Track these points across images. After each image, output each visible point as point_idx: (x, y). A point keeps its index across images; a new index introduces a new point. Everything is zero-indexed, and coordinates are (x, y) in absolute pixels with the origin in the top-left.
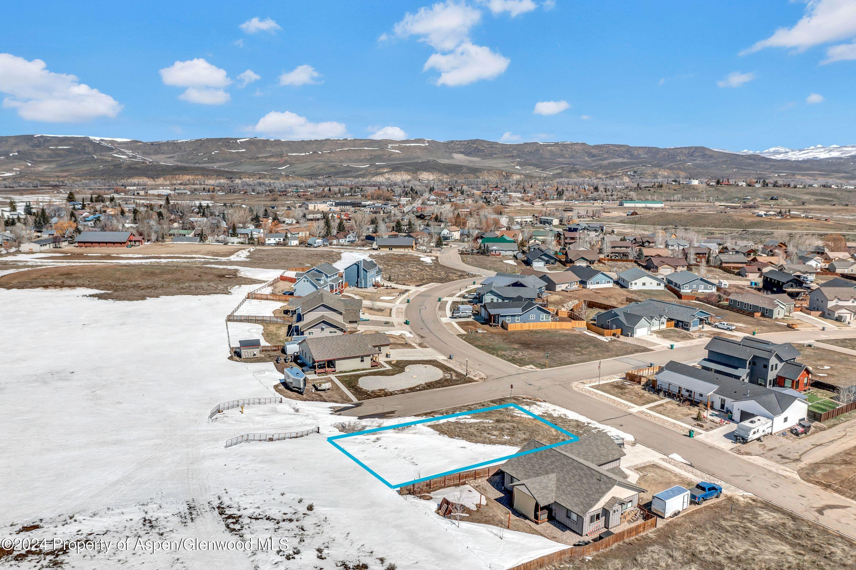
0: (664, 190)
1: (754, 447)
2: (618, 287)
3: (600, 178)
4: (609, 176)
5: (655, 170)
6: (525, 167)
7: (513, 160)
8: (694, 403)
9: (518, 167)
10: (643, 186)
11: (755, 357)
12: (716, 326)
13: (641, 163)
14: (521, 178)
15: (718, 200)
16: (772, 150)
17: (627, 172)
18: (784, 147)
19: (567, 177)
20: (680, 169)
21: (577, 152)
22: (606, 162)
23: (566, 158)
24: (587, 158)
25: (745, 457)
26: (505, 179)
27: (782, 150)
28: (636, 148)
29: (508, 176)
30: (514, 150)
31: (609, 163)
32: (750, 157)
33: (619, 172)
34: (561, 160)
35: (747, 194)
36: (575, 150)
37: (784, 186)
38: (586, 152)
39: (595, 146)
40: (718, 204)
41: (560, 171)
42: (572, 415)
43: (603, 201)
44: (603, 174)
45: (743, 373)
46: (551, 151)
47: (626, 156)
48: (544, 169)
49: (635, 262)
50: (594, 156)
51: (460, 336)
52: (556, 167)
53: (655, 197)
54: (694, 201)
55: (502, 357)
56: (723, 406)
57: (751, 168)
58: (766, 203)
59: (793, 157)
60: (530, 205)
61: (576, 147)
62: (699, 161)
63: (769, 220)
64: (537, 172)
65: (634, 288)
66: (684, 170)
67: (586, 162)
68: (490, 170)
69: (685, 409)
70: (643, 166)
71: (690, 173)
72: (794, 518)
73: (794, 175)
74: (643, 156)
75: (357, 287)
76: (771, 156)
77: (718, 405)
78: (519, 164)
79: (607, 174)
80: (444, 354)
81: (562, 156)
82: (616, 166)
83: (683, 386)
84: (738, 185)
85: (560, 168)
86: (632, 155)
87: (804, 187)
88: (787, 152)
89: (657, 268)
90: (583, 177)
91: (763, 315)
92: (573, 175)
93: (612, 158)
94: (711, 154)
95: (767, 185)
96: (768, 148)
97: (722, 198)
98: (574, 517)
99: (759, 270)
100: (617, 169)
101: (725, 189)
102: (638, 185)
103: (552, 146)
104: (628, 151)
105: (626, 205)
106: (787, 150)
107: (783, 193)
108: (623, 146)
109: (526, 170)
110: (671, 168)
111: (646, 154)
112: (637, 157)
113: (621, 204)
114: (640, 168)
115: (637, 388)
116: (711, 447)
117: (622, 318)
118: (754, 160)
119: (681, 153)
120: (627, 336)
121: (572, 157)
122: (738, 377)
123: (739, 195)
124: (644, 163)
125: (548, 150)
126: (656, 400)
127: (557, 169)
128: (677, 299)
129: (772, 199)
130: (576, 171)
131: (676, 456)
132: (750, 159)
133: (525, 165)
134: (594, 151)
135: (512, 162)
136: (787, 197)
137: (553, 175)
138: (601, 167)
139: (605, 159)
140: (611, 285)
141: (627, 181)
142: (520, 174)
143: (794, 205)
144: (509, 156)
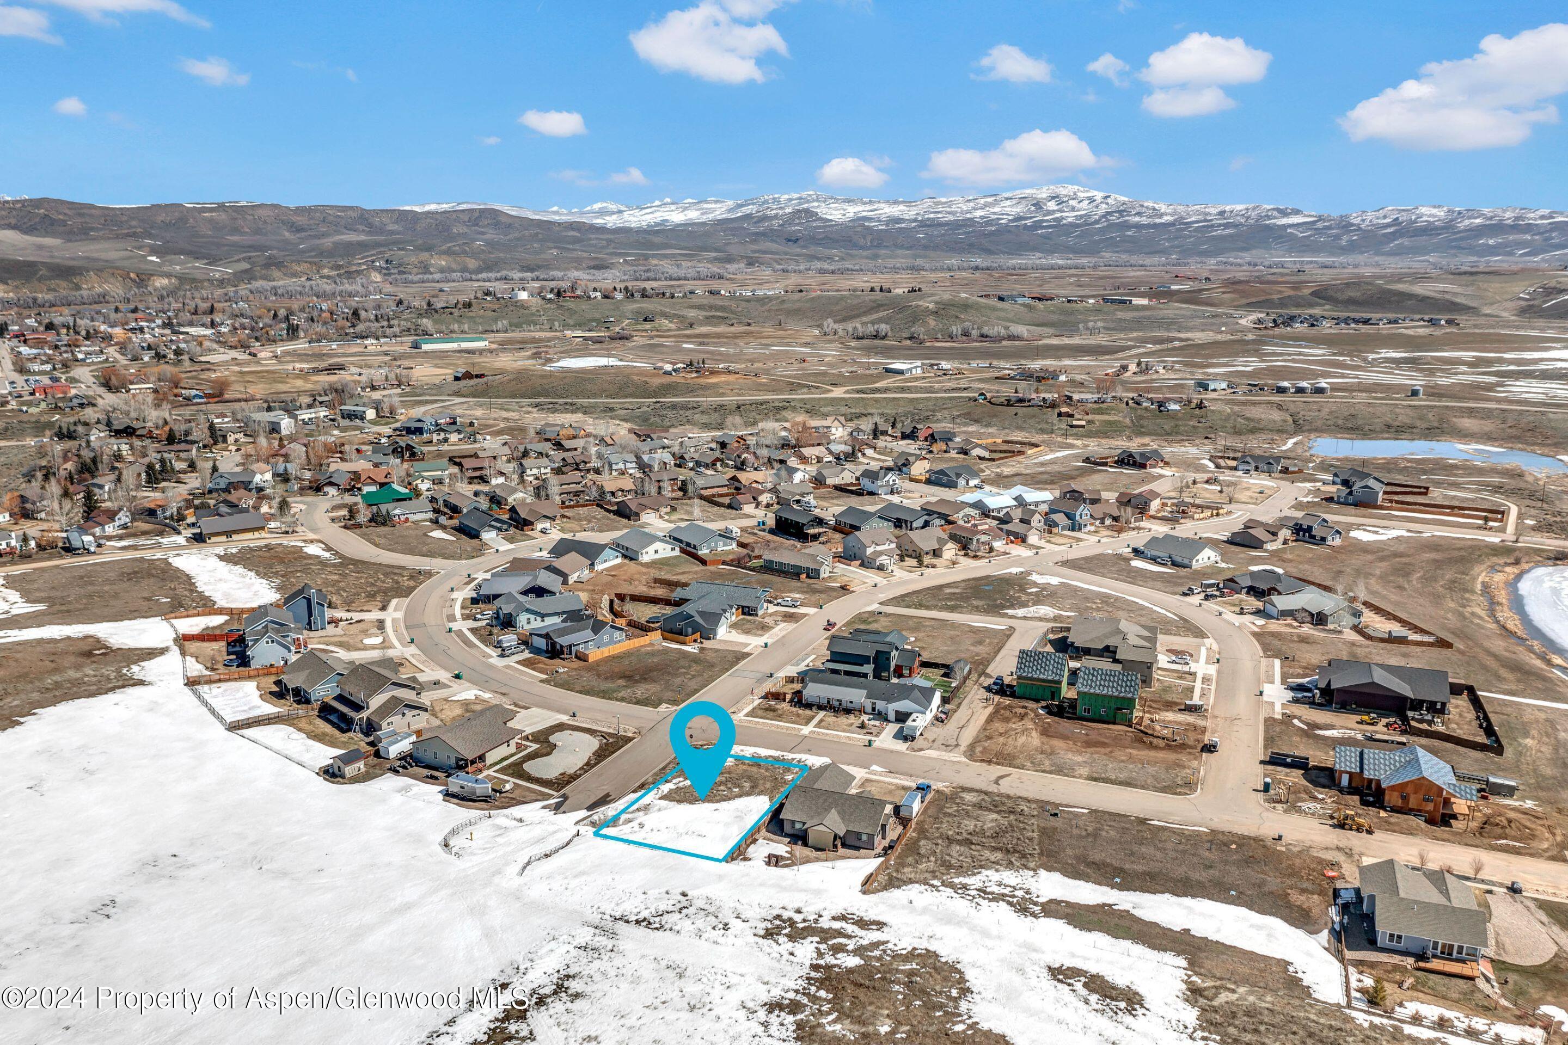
0: (476, 311)
1: (919, 742)
2: (626, 561)
3: (328, 277)
4: (342, 271)
5: (424, 256)
6: (169, 257)
7: (137, 244)
8: (848, 711)
9: (154, 258)
10: (439, 305)
11: (878, 652)
12: (778, 604)
13: (394, 243)
14: (170, 283)
15: (566, 326)
16: (597, 206)
17: (373, 262)
18: (616, 201)
19: (265, 278)
20: (465, 253)
21: (265, 222)
22: (328, 242)
23: (243, 234)
24: (287, 234)
25: (921, 753)
26: (138, 287)
27: (613, 207)
28: (377, 212)
29: (142, 280)
30: (133, 219)
31: (336, 244)
32: (571, 226)
33: (359, 262)
34: (235, 238)
35: (607, 313)
36: (260, 218)
37: (657, 295)
38: (283, 222)
39: (297, 208)
40: (569, 333)
41: (247, 266)
42: (764, 752)
43: (378, 339)
44: (331, 268)
45: (868, 669)
46: (211, 220)
47: (361, 227)
48: (213, 260)
49: (598, 505)
50: (299, 230)
51: (542, 681)
52: (236, 258)
53: (466, 327)
54: (530, 331)
55: (623, 700)
56: (874, 709)
57: (577, 246)
58: (640, 327)
59: (632, 219)
60: (247, 357)
61: (260, 212)
62: (491, 235)
63: (683, 381)
64: (198, 268)
65: (645, 558)
66: (474, 255)
67: (287, 242)
68: (101, 270)
69: (844, 720)
70: (400, 249)
71: (484, 261)
72: (986, 793)
73: (646, 258)
74: (391, 227)
75: (310, 629)
76: (596, 218)
77: (869, 709)
78: (154, 251)
79: (338, 267)
80: (565, 713)
81: (236, 230)
82: (350, 249)
83: (831, 696)
84: (589, 297)
85: (244, 259)
86: (370, 225)
87: (685, 296)
88: (620, 212)
89: (637, 515)
90: (295, 275)
91: (808, 577)
92: (276, 273)
93: (338, 232)
94: (510, 221)
95: (632, 295)
96: (591, 204)
97: (571, 322)
98: (864, 837)
99: (754, 498)
100: (353, 256)
101: (571, 304)
102: (429, 304)
103: (211, 210)
104: (363, 218)
105: (426, 347)
106: (623, 208)
107: (659, 308)
108: (351, 208)
109: (172, 263)
110: (448, 252)
111: (396, 222)
112: (381, 231)
113: (416, 346)
114: (397, 254)
115: (785, 706)
116: (892, 752)
117: (698, 619)
118: (579, 230)
119: (457, 220)
120: (709, 639)
121: (257, 231)
122: (865, 675)
123: (597, 316)
124: (400, 244)
125: (205, 219)
126: (813, 717)
127: (238, 261)
128: (702, 567)
129: (645, 320)
130: (279, 265)
131: (875, 768)
132: (573, 229)
133: (167, 253)
134: (301, 220)
135: (139, 248)
136: (665, 315)
137: (235, 274)
138: (322, 253)
139: (324, 235)
140: (619, 560)
141: (378, 280)
142: (169, 275)
143: (679, 329)
144: (128, 235)
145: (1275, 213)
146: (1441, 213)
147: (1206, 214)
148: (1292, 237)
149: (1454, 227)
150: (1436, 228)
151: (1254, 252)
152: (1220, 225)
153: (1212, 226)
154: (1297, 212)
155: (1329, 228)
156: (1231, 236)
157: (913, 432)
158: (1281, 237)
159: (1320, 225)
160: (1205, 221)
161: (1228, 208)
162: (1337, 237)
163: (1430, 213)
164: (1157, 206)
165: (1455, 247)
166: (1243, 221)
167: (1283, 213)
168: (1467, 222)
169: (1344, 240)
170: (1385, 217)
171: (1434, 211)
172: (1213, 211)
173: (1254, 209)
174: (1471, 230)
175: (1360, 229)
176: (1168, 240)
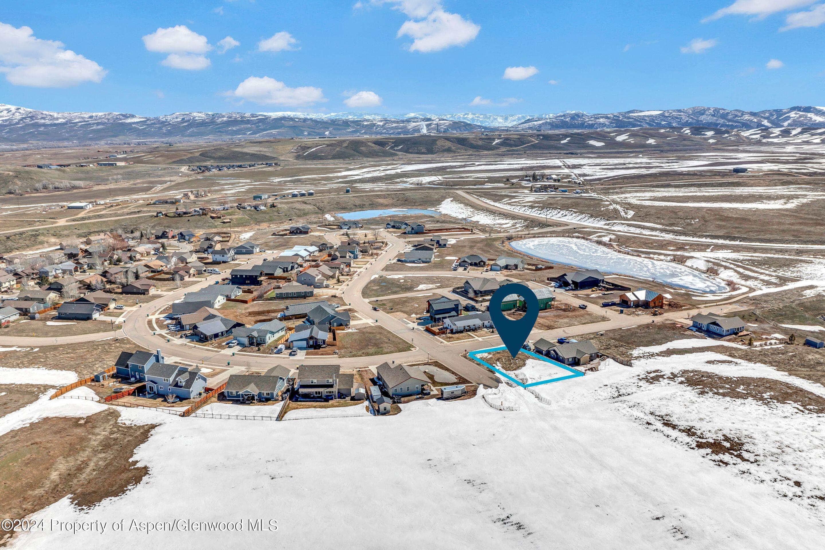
89: (147, 290)
126: (470, 335)
145: (121, 117)
146: (203, 115)
147: (82, 118)
148: (136, 130)
149: (214, 122)
150: (207, 123)
151: (120, 137)
152: (94, 124)
153: (90, 124)
154: (133, 116)
155: (154, 124)
156: (102, 129)
157: (163, 234)
158: (130, 129)
159: (148, 122)
160: (85, 121)
161: (94, 114)
162: (160, 128)
163: (199, 116)
164: (51, 114)
165: (219, 131)
166: (106, 121)
167: (126, 116)
168: (220, 120)
169: (164, 130)
170: (177, 118)
171: (200, 115)
172: (86, 116)
173: (109, 114)
174: (223, 123)
175: (170, 124)
176: (67, 132)
